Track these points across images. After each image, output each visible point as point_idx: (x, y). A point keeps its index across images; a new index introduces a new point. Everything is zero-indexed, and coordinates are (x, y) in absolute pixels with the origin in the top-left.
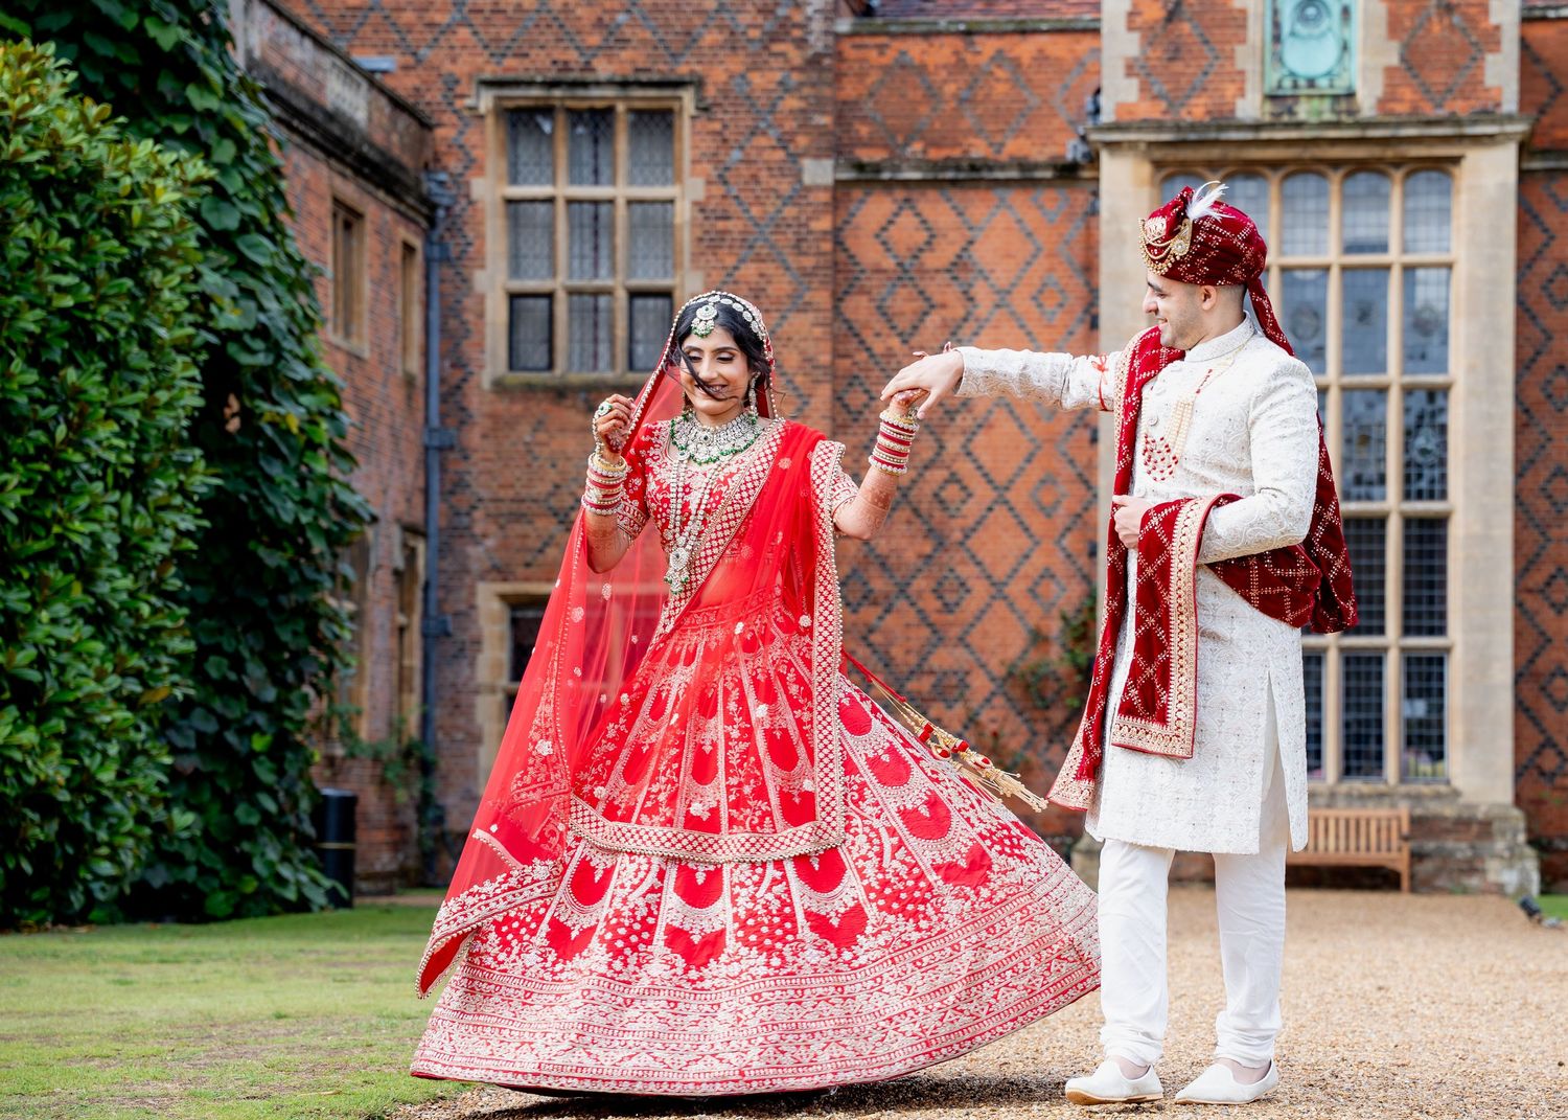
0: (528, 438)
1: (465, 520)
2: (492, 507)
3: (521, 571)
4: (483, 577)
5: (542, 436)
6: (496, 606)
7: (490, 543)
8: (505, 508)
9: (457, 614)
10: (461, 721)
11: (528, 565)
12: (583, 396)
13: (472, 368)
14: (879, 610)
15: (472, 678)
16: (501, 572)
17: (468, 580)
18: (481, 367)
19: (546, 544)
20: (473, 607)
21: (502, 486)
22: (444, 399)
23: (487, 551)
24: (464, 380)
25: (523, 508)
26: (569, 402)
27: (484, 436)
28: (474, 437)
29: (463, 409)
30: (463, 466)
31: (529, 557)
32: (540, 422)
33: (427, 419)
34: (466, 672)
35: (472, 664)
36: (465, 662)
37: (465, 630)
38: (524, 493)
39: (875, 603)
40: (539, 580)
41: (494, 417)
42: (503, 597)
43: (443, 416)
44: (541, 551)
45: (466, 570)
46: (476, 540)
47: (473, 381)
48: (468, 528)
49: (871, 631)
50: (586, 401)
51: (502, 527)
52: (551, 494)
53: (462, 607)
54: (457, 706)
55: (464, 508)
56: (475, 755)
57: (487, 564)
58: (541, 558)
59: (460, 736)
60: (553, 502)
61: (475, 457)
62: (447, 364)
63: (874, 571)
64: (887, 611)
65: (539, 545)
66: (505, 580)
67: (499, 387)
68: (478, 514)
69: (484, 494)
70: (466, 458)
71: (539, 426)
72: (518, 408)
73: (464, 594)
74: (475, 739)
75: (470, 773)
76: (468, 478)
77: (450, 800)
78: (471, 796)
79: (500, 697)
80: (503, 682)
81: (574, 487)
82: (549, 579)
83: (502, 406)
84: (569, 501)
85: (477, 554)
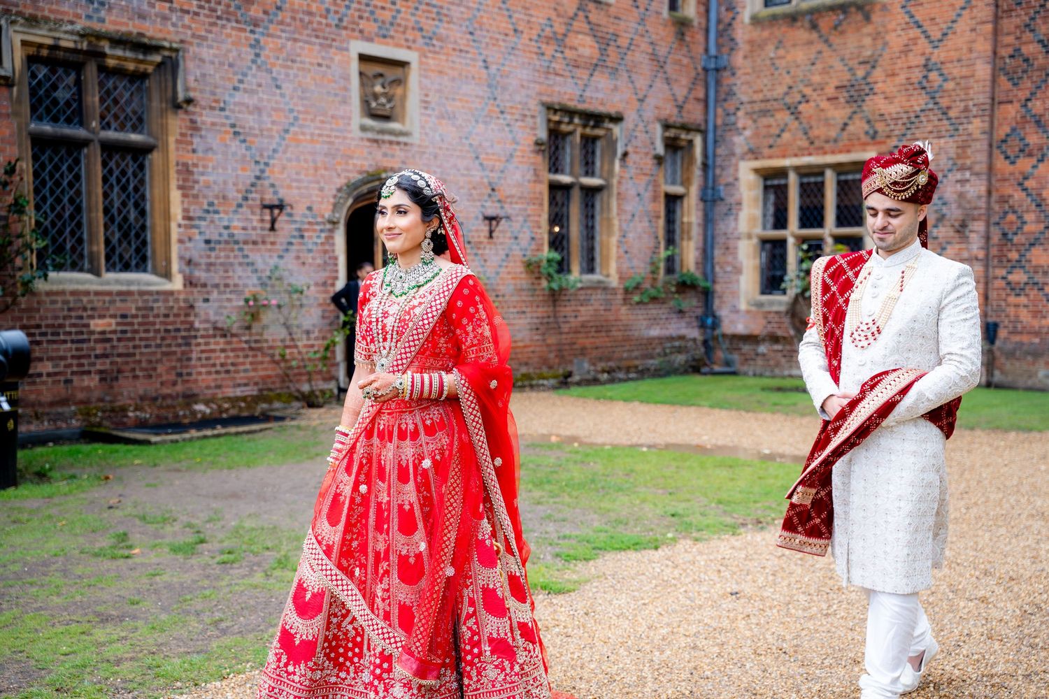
0: (772, 55)
1: (732, 119)
2: (748, 107)
3: (766, 151)
4: (742, 158)
5: (781, 52)
6: (752, 177)
7: (748, 133)
8: (757, 107)
9: (727, 185)
10: (730, 259)
11: (771, 147)
12: (808, 17)
13: (739, 9)
14: (1034, 161)
15: (736, 229)
16: (754, 153)
17: (734, 160)
18: (744, 7)
19: (783, 131)
20: (737, 179)
21: (755, 92)
22: (720, 34)
23: (746, 139)
24: (734, 19)
25: (769, 106)
26: (799, 24)
27: (745, 57)
28: (738, 60)
29: (732, 40)
30: (732, 80)
31: (771, 141)
32: (780, 42)
33: (707, 50)
34: (733, 224)
35: (736, 219)
36: (732, 218)
37: (732, 195)
38: (769, 95)
39: (1030, 155)
40: (778, 157)
41: (751, 42)
42: (757, 171)
43: (719, 46)
44: (779, 136)
45: (733, 154)
46: (739, 132)
47: (739, 18)
48: (734, 124)
49: (1026, 178)
50: (811, 21)
51: (755, 121)
52: (787, 94)
53: (731, 180)
54: (727, 248)
55: (732, 110)
56: (738, 281)
57: (746, 148)
58: (779, 140)
59: (729, 269)
60: (788, 100)
61: (739, 73)
62: (723, 9)
63: (1030, 128)
64: (1041, 160)
65: (777, 132)
66: (756, 159)
67: (756, 20)
68: (740, 114)
69: (744, 98)
70: (733, 74)
71: (780, 44)
72: (766, 34)
73: (731, 170)
74: (738, 271)
75: (735, 294)
76: (735, 88)
77: (723, 312)
78: (735, 310)
79: (755, 241)
80: (758, 231)
81: (801, 87)
82: (784, 156)
83: (757, 34)
84: (798, 98)
85: (740, 142)
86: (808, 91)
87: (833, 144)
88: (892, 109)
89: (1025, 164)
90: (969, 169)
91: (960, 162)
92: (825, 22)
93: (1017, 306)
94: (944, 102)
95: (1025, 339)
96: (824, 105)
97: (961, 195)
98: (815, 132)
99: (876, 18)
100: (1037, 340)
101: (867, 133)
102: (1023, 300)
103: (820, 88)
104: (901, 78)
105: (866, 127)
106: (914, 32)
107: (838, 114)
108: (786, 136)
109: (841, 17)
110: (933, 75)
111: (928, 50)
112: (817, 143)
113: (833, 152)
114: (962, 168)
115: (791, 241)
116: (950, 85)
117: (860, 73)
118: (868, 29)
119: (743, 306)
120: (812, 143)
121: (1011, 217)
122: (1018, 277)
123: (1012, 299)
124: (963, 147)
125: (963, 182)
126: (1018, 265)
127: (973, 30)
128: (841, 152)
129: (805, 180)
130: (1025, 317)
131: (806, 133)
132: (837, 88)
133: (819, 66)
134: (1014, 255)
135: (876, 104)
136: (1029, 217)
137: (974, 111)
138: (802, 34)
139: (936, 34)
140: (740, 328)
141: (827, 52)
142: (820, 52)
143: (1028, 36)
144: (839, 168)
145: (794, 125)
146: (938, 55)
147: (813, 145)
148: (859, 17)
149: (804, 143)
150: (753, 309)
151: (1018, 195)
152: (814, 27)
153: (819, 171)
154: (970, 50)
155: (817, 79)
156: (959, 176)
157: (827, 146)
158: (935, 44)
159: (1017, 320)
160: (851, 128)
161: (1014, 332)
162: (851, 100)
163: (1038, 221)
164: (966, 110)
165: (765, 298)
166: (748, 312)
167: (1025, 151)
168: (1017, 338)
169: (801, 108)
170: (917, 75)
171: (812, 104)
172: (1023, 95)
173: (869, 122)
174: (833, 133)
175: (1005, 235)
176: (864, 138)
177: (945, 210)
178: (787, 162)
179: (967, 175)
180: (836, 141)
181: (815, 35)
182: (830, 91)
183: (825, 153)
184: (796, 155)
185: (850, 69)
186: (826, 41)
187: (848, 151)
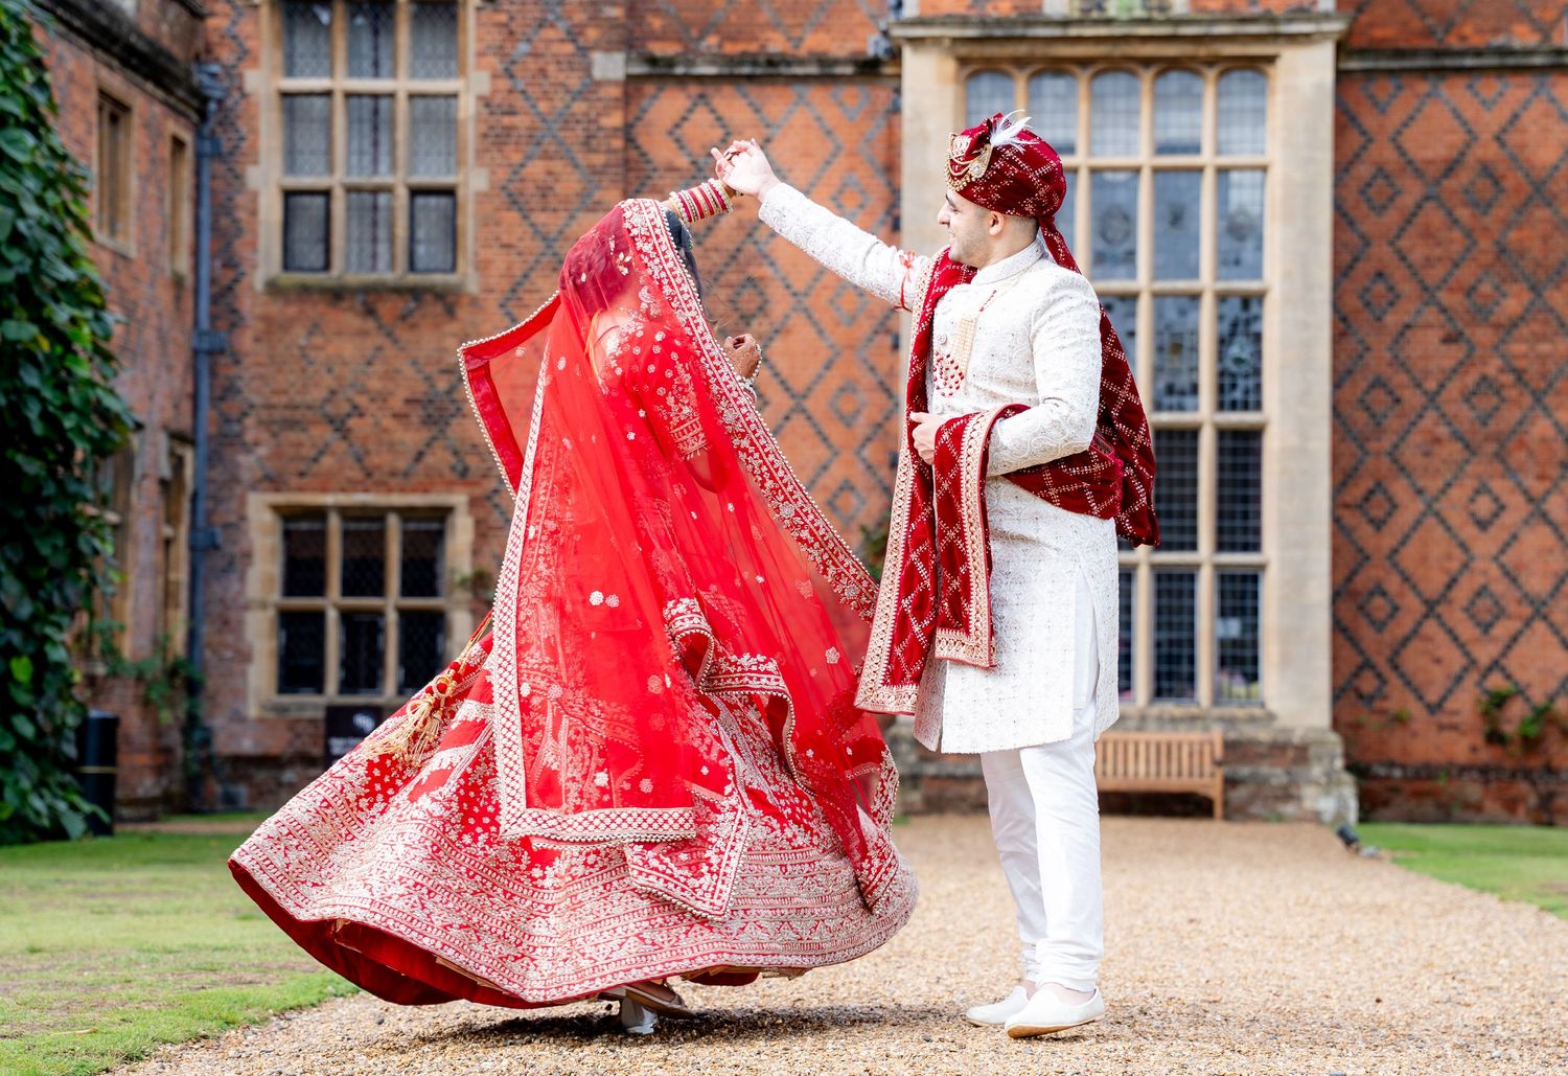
0: (302, 341)
1: (236, 428)
2: (264, 414)
3: (294, 481)
4: (254, 486)
5: (318, 340)
6: (268, 517)
7: (262, 451)
8: (278, 415)
9: (227, 526)
10: (230, 638)
11: (302, 474)
12: (360, 298)
13: (245, 268)
15: (241, 592)
16: (274, 482)
17: (238, 490)
18: (254, 267)
19: (322, 453)
20: (243, 518)
21: (275, 392)
22: (215, 300)
23: (259, 459)
24: (236, 281)
25: (298, 415)
26: (345, 304)
27: (257, 340)
28: (245, 341)
29: (234, 311)
30: (234, 371)
31: (302, 467)
32: (316, 325)
33: (196, 322)
34: (235, 587)
35: (242, 579)
36: (234, 577)
37: (235, 542)
38: (298, 399)
40: (314, 490)
41: (267, 319)
42: (277, 509)
43: (214, 318)
44: (315, 460)
45: (234, 480)
46: (247, 448)
47: (245, 281)
48: (239, 435)
50: (365, 303)
51: (274, 435)
52: (327, 401)
53: (232, 518)
54: (226, 623)
55: (234, 414)
56: (244, 674)
57: (259, 474)
58: (315, 468)
59: (228, 654)
60: (329, 409)
61: (247, 362)
62: (218, 263)
65: (312, 453)
66: (277, 490)
67: (273, 288)
68: (249, 421)
69: (257, 400)
70: (237, 362)
71: (314, 328)
72: (292, 310)
73: (234, 505)
74: (245, 657)
75: (240, 694)
76: (240, 384)
77: (218, 722)
78: (239, 718)
79: (271, 613)
80: (276, 596)
81: (351, 393)
82: (324, 490)
83: (275, 308)
84: (346, 408)
85: (248, 464)
86: (362, 401)
87: (401, 479)
92: (388, 308)
96: (387, 422)
98: (374, 460)
99: (463, 313)
101: (453, 468)
103: (382, 398)
105: (452, 460)
107: (411, 438)
108: (327, 462)
109: (412, 305)
112: (377, 476)
113: (402, 490)
115: (332, 616)
117: (442, 384)
118: (452, 327)
119: (253, 711)
120: (369, 475)
128: (414, 490)
129: (353, 526)
131: (359, 460)
132: (408, 401)
133: (378, 368)
135: (465, 430)
138: (351, 320)
140: (247, 745)
141: (390, 351)
142: (379, 349)
144: (407, 513)
145: (342, 446)
147: (370, 478)
148: (439, 308)
149: (356, 474)
150: (271, 715)
152: (370, 312)
153: (378, 515)
155: (375, 384)
157: (394, 482)
160: (429, 459)
162: (428, 421)
165: (287, 699)
166: (261, 720)
169: (352, 423)
171: (369, 420)
173: (456, 453)
174: (402, 464)
176: (449, 475)
178: (328, 499)
180: (406, 474)
181: (370, 324)
182: (397, 403)
183: (390, 490)
184: (343, 490)
185: (428, 379)
186: (389, 334)
187: (426, 491)
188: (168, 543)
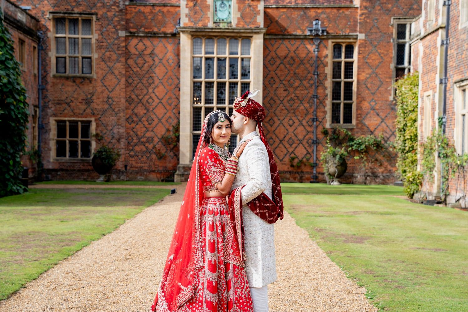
0: (60, 87)
1: (47, 104)
2: (53, 102)
3: (59, 115)
4: (51, 116)
5: (64, 87)
6: (54, 122)
7: (53, 109)
8: (56, 102)
9: (46, 124)
10: (47, 146)
11: (61, 114)
12: (72, 79)
13: (48, 72)
14: (135, 124)
15: (49, 137)
16: (55, 115)
17: (48, 117)
18: (50, 72)
19: (65, 109)
20: (49, 122)
21: (55, 97)
22: (42, 79)
23: (52, 111)
24: (47, 75)
25: (60, 102)
26: (69, 80)
27: (51, 87)
28: (49, 87)
29: (46, 81)
30: (47, 93)
31: (61, 112)
32: (63, 84)
33: (39, 83)
34: (48, 136)
35: (49, 134)
36: (47, 134)
37: (47, 127)
38: (60, 99)
39: (134, 123)
40: (63, 117)
41: (53, 83)
42: (56, 120)
43: (42, 82)
44: (63, 111)
45: (47, 115)
46: (49, 108)
47: (48, 75)
48: (48, 106)
49: (133, 128)
50: (73, 80)
51: (55, 106)
52: (66, 99)
53: (47, 122)
54: (46, 143)
55: (47, 102)
56: (50, 153)
57: (52, 113)
58: (63, 112)
59: (46, 149)
60: (66, 101)
61: (49, 91)
62: (43, 71)
63: (134, 116)
64: (137, 124)
65: (63, 110)
66: (56, 117)
67: (54, 76)
68: (50, 103)
69: (51, 99)
70: (47, 91)
71: (63, 85)
72: (58, 81)
73: (47, 120)
74: (50, 150)
75: (49, 157)
76: (48, 96)
77: (44, 162)
78: (49, 162)
79: (55, 141)
80: (56, 138)
81: (70, 98)
82: (65, 117)
83: (55, 80)
84: (70, 101)
85: (50, 111)
86: (73, 99)
87: (81, 115)
88: (99, 107)
89: (133, 125)
90: (120, 125)
91: (118, 123)
92: (78, 81)
93: (132, 161)
94: (113, 107)
95: (134, 169)
96: (78, 104)
97: (118, 132)
98: (75, 111)
99: (93, 82)
100: (137, 169)
101: (91, 113)
102: (133, 159)
103: (77, 99)
104: (101, 100)
105: (91, 111)
106: (104, 88)
107: (83, 107)
108: (66, 111)
109: (83, 80)
110: (110, 100)
111: (108, 93)
112: (76, 114)
113: (81, 117)
114: (119, 125)
115: (67, 142)
116: (114, 103)
117: (89, 96)
118: (91, 85)
119: (51, 160)
120: (74, 114)
121: (130, 138)
122: (132, 153)
123: (131, 159)
124: (119, 119)
125: (119, 128)
126: (132, 150)
127: (120, 90)
128: (84, 117)
129: (71, 124)
130: (134, 163)
131: (72, 111)
132: (82, 100)
133: (76, 93)
134: (131, 148)
135: (94, 105)
136: (135, 138)
137: (121, 111)
138: (70, 83)
139: (110, 90)
140: (50, 167)
141: (78, 90)
142: (76, 89)
143: (133, 93)
144: (82, 122)
145: (68, 108)
146: (111, 95)
147: (75, 115)
148: (88, 81)
149: (72, 114)
150: (55, 161)
151: (132, 133)
152: (74, 82)
153: (77, 122)
154: (120, 95)
155: (75, 96)
156: (118, 127)
157: (79, 116)
158: (111, 92)
159: (132, 164)
160: (87, 111)
161: (131, 167)
162: (86, 104)
163: (137, 140)
164: (119, 110)
165: (58, 158)
166: (53, 162)
167: (133, 122)
168: (132, 169)
169: (71, 104)
170: (106, 99)
171: (74, 103)
172: (132, 108)
173: (92, 110)
174: (81, 112)
175: (129, 142)
176: (91, 114)
177: (114, 135)
178: (66, 119)
179: (120, 127)
180: (82, 114)
181: (74, 84)
182: (80, 100)
183: (79, 117)
184: (69, 117)
185: (86, 95)
186: (78, 86)
187: (86, 117)
188: (34, 127)
